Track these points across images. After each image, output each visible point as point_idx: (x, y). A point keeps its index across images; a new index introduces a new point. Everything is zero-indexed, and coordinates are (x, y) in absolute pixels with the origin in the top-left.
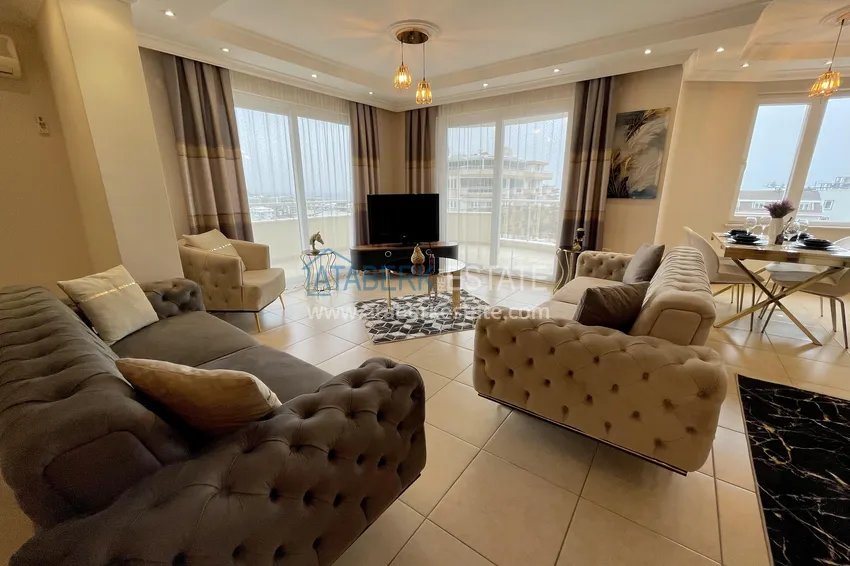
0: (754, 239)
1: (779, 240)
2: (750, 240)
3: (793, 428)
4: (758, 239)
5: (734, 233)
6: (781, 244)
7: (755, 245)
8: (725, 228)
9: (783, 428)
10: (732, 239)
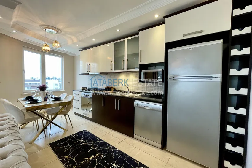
0: (37, 100)
1: (46, 99)
2: (35, 101)
3: (71, 151)
4: (39, 100)
5: (27, 98)
6: (47, 100)
7: (38, 103)
8: (22, 96)
9: (69, 154)
10: (27, 102)
